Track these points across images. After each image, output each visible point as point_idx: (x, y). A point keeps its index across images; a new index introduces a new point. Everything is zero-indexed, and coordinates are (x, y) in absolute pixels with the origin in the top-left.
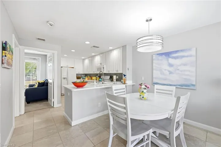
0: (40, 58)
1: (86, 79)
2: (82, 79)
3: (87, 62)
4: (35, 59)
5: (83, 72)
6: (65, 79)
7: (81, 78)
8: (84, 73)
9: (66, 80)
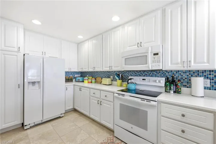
1: (86, 81)
2: (76, 81)
3: (88, 46)
5: (78, 68)
8: (80, 71)
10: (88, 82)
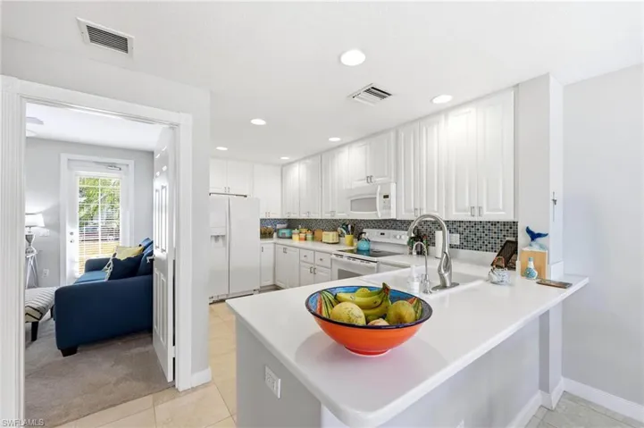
0: (131, 163)
1: (296, 237)
2: (279, 237)
3: (298, 173)
4: (113, 166)
5: (282, 212)
6: (220, 240)
7: (275, 235)
8: (286, 217)
9: (225, 245)
10: (300, 239)
